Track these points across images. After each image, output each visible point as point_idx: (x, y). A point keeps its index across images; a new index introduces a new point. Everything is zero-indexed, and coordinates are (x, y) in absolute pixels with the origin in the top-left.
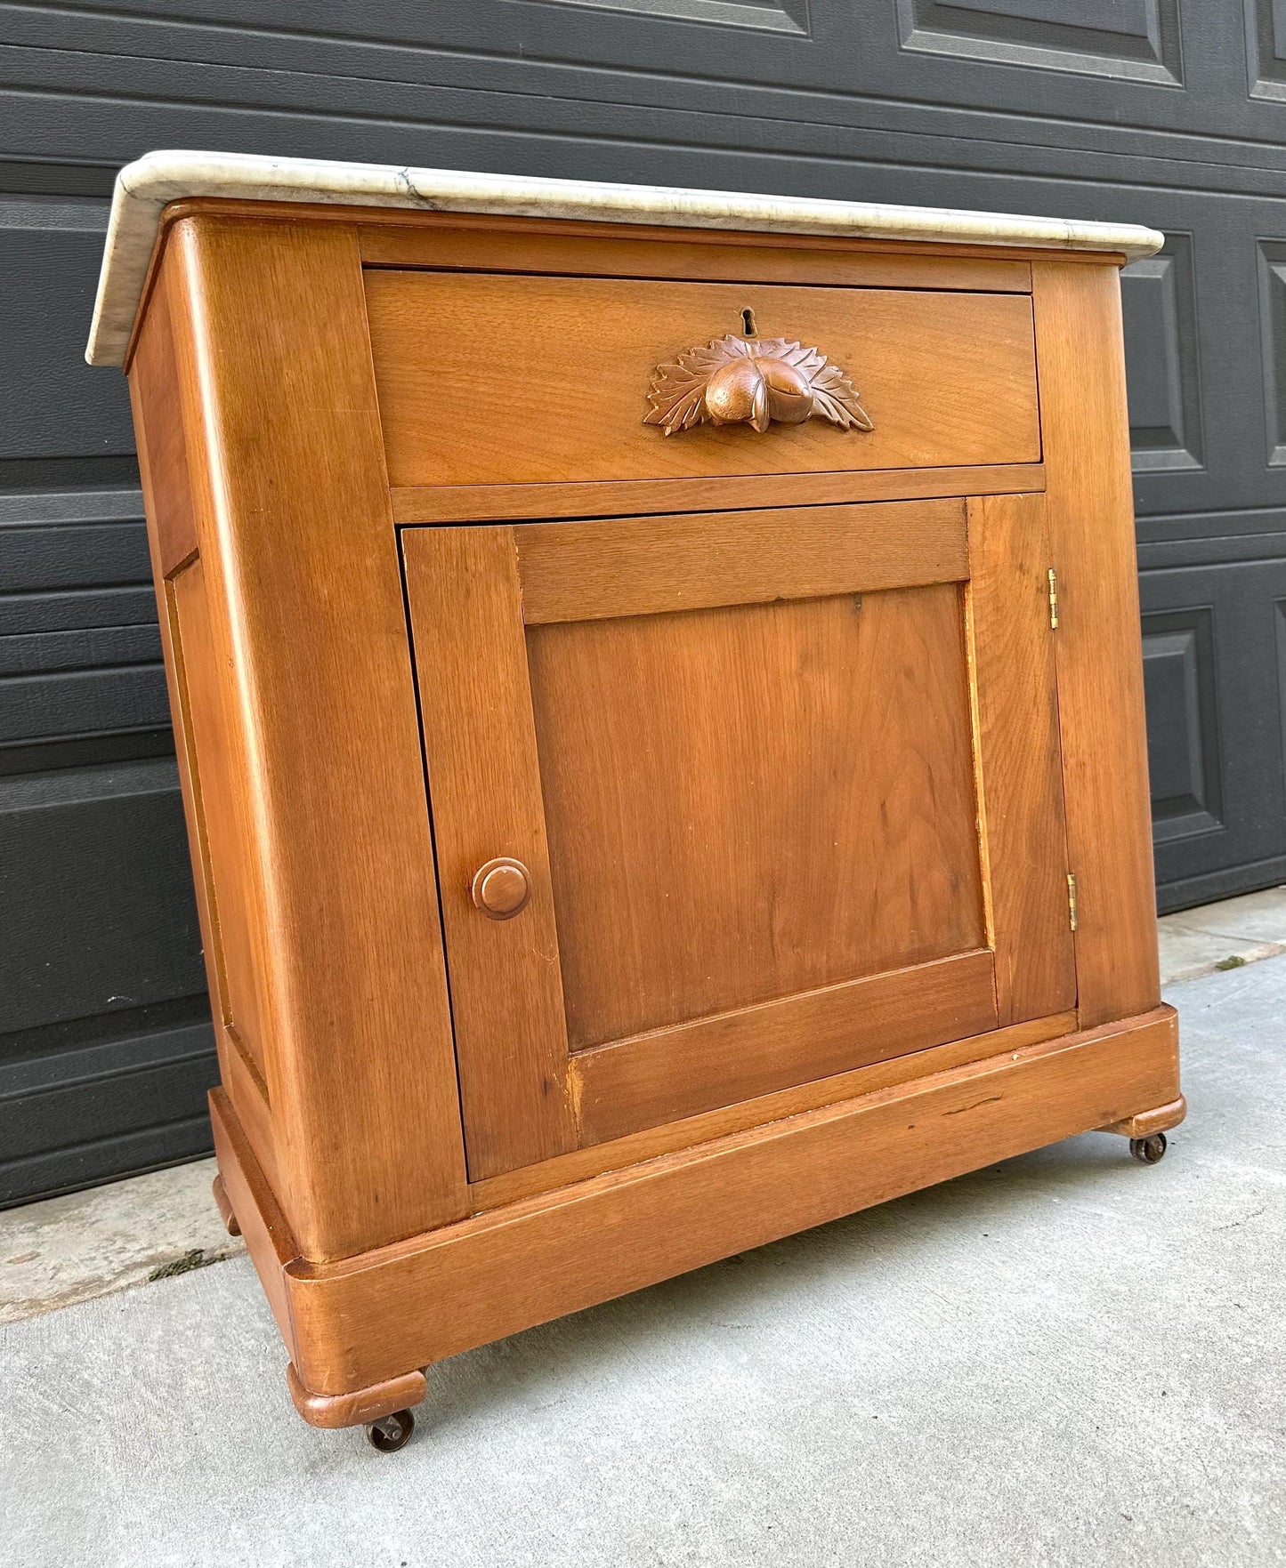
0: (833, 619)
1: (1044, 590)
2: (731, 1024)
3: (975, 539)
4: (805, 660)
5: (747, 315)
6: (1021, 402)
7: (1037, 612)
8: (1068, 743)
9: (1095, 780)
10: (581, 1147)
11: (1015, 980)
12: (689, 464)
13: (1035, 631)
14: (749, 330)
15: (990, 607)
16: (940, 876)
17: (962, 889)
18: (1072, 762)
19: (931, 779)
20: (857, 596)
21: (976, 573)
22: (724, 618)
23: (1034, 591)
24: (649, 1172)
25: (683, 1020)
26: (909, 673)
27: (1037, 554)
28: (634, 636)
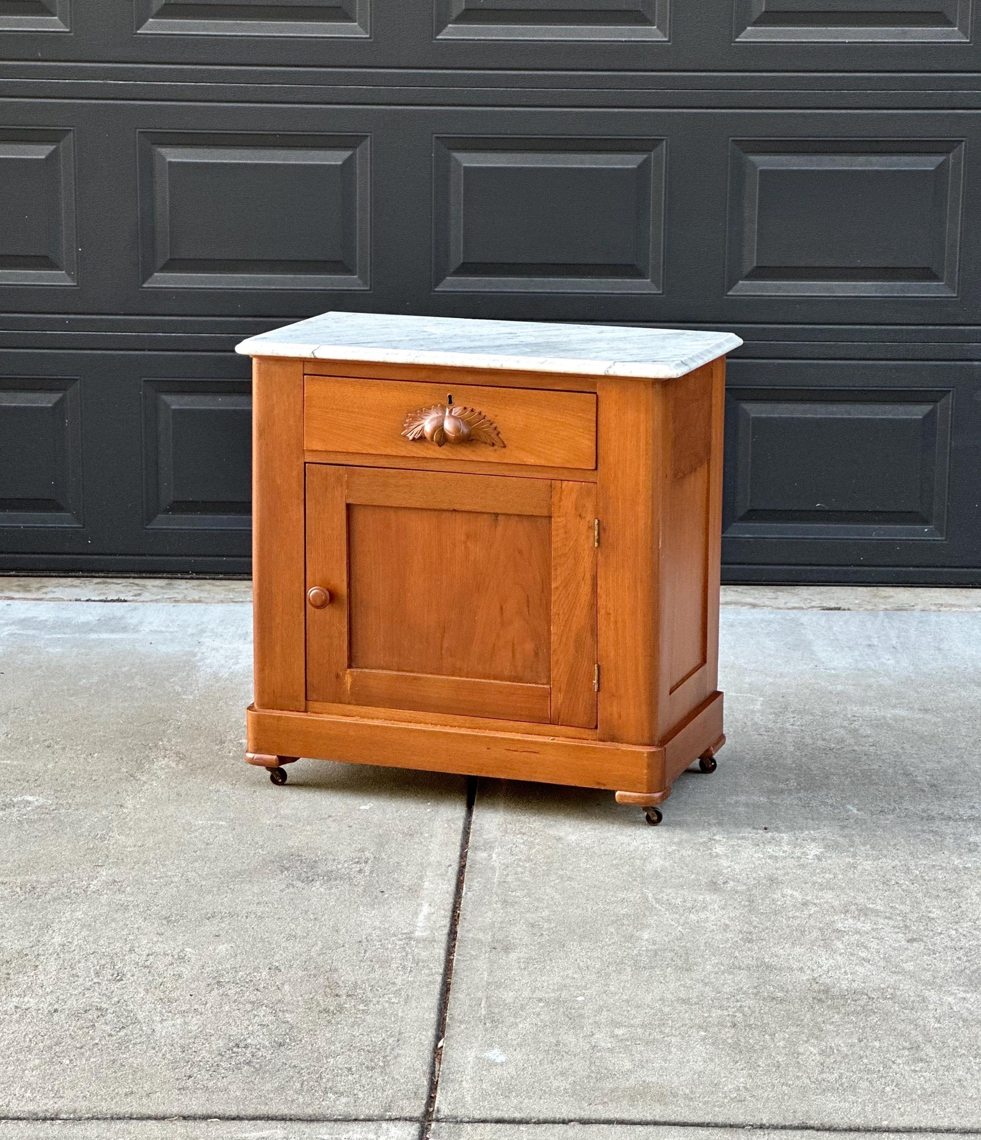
0: (484, 523)
1: (591, 528)
2: (416, 678)
3: (555, 499)
4: (468, 536)
5: (450, 397)
6: (587, 444)
7: (588, 538)
8: (601, 602)
9: (616, 622)
10: (349, 703)
11: (561, 705)
12: (419, 451)
13: (586, 546)
14: (450, 402)
15: (562, 530)
16: (529, 646)
17: (541, 655)
18: (602, 612)
19: (528, 602)
20: (497, 515)
21: (555, 515)
22: (432, 513)
23: (587, 527)
24: (376, 722)
25: (398, 670)
26: (520, 552)
27: (589, 511)
28: (392, 513)
